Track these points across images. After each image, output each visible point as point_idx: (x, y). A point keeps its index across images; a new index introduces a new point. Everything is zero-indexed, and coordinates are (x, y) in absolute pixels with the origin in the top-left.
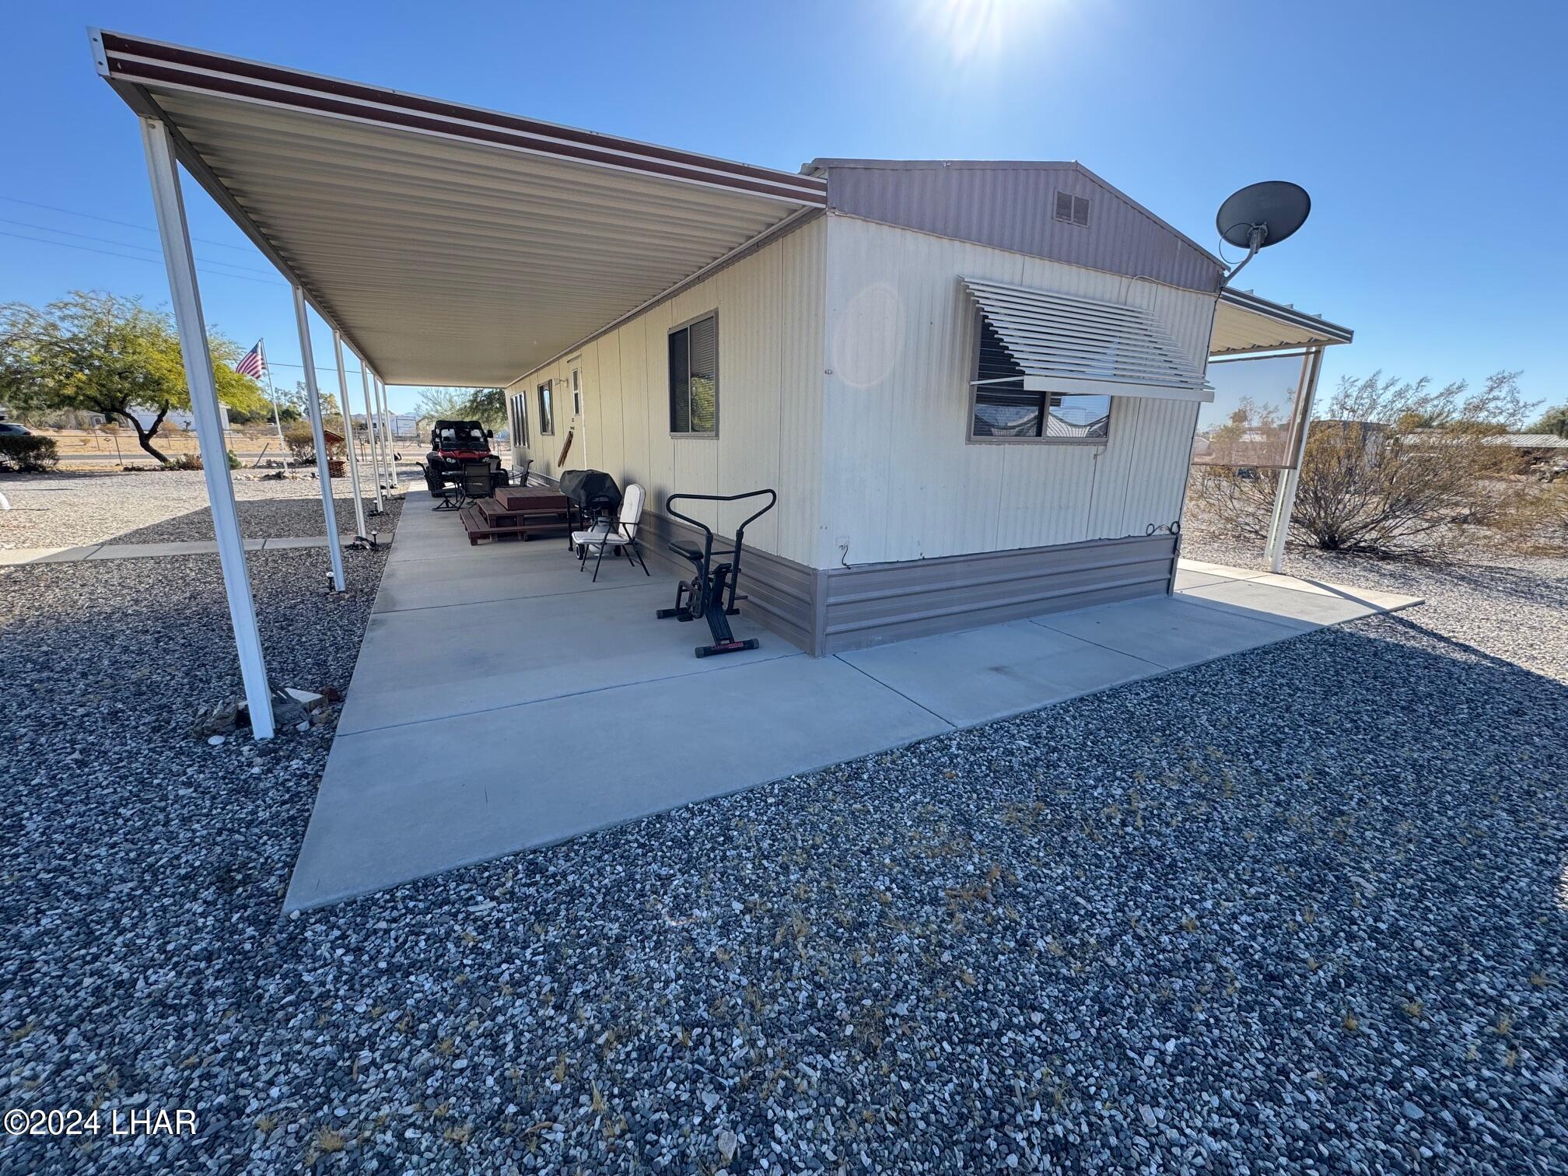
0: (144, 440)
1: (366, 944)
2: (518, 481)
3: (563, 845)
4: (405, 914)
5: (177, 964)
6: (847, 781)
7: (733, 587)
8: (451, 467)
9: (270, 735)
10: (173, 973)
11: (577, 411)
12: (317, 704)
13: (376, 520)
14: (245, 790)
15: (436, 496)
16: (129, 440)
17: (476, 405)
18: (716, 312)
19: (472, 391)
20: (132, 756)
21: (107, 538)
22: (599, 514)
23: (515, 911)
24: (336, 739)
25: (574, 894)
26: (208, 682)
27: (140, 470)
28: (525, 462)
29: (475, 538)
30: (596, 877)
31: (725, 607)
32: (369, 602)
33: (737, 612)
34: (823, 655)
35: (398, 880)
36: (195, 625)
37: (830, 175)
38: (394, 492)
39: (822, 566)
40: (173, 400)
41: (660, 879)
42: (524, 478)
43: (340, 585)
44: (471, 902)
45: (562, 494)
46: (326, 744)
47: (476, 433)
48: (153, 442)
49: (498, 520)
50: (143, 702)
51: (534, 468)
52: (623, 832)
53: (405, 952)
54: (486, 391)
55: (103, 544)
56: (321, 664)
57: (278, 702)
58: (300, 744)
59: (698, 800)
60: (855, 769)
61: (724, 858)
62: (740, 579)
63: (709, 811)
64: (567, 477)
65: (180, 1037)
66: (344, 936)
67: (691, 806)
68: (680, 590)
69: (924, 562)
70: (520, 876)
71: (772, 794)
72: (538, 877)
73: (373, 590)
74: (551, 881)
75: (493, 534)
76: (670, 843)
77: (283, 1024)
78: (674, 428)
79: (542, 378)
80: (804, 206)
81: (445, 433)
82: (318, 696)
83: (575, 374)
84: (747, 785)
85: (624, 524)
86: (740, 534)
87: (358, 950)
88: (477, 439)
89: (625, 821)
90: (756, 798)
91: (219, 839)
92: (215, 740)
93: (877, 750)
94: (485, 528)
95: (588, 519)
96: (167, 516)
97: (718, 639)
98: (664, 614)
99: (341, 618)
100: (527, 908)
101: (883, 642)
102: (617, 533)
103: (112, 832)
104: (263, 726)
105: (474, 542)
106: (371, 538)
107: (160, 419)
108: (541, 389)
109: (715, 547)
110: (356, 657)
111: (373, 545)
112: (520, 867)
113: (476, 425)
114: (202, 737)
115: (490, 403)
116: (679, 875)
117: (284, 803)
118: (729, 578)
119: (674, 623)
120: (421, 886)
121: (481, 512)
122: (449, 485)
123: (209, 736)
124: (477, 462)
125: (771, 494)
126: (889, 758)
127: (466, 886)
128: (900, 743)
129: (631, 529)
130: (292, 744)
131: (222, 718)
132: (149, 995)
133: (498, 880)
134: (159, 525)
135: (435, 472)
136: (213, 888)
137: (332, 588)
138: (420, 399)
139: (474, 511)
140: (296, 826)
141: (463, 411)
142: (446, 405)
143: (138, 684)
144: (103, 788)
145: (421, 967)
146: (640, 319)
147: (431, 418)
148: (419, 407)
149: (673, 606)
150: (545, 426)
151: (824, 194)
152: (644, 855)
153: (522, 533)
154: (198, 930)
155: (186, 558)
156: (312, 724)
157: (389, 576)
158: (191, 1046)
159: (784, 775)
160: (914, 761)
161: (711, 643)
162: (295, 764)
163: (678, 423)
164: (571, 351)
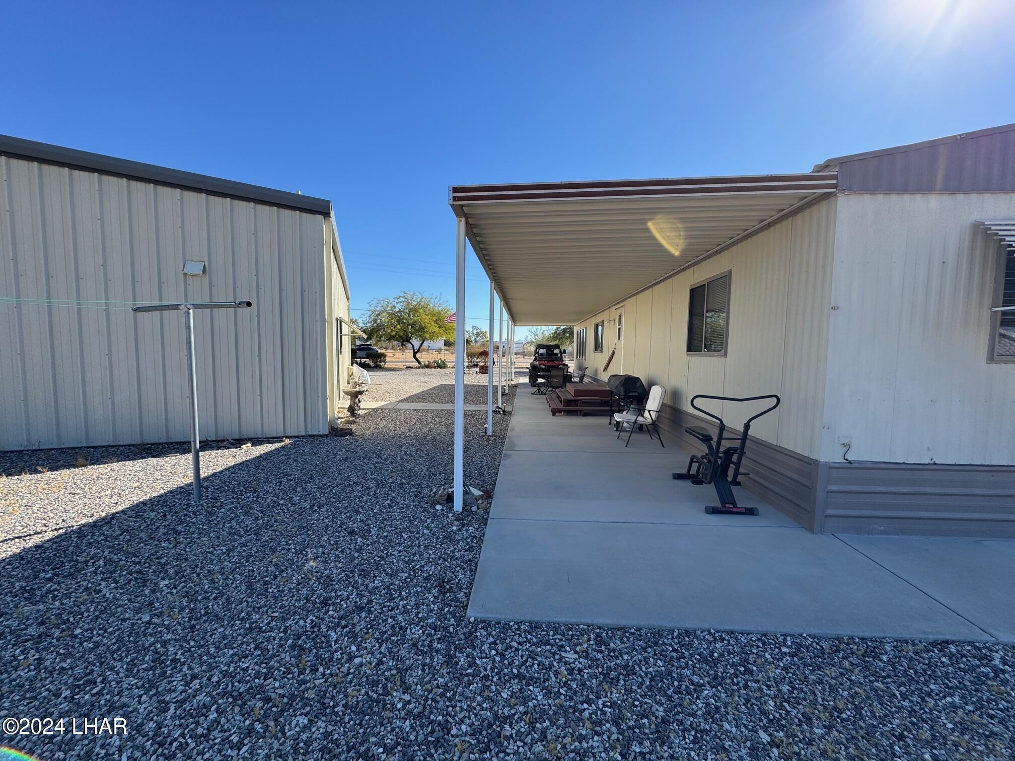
0: (415, 354)
1: (507, 653)
2: (577, 380)
3: (619, 629)
4: (525, 642)
5: (422, 626)
6: (864, 657)
7: (738, 465)
8: (543, 370)
9: (460, 510)
10: (421, 631)
11: (619, 338)
12: (481, 497)
13: (505, 397)
14: (449, 538)
15: (533, 386)
16: (409, 354)
17: (557, 335)
18: (730, 272)
19: (555, 328)
20: (408, 507)
21: (400, 399)
22: (631, 403)
23: (590, 667)
24: (489, 519)
25: (628, 671)
26: (435, 475)
27: (411, 368)
28: (581, 368)
29: (554, 412)
30: (643, 663)
31: (730, 479)
32: (503, 443)
33: (739, 484)
34: (822, 533)
35: (522, 618)
36: (431, 445)
37: (840, 168)
38: (513, 383)
39: (823, 458)
40: (427, 336)
41: (693, 685)
42: (582, 378)
43: (490, 432)
44: (563, 649)
45: (608, 389)
46: (485, 522)
47: (556, 351)
48: (418, 355)
49: (568, 402)
50: (412, 481)
51: (587, 372)
52: (661, 636)
53: (526, 667)
54: (562, 327)
55: (399, 402)
56: (481, 475)
57: (466, 493)
58: (473, 518)
59: (719, 628)
60: (873, 649)
61: (746, 687)
62: (744, 461)
63: (729, 641)
64: (613, 379)
65: (423, 670)
66: (495, 643)
67: (712, 631)
68: (692, 461)
69: (936, 467)
70: (592, 642)
71: (785, 645)
72: (603, 648)
73: (504, 437)
74: (612, 654)
75: (564, 411)
76: (698, 657)
77: (467, 685)
78: (689, 349)
79: (598, 319)
80: (815, 193)
81: (541, 351)
82: (481, 493)
83: (620, 316)
84: (763, 629)
85: (649, 411)
86: (747, 426)
87: (502, 655)
88: (557, 354)
89: (661, 626)
90: (770, 643)
91: (439, 562)
92: (438, 507)
93: (896, 636)
94: (561, 407)
95: (624, 406)
96: (420, 390)
97: (723, 503)
98: (678, 477)
99: (490, 450)
100: (597, 668)
101: (886, 533)
102: (643, 416)
103: (400, 544)
104: (458, 505)
105: (554, 415)
106: (503, 408)
107: (421, 345)
108: (597, 326)
109: (725, 435)
110: (497, 474)
111: (504, 411)
112: (592, 636)
113: (557, 347)
114: (434, 504)
115: (564, 334)
116: (708, 687)
117: (466, 551)
118: (735, 458)
119: (688, 484)
120: (535, 626)
121: (558, 397)
122: (540, 380)
123: (436, 504)
124: (557, 367)
125: (775, 399)
126: (910, 647)
127: (559, 637)
128: (923, 636)
129: (654, 414)
130: (470, 518)
131: (442, 496)
132: (412, 640)
133: (578, 639)
134: (418, 394)
135: (534, 372)
136: (437, 589)
137: (486, 433)
138: (528, 333)
139: (554, 396)
140: (472, 565)
141: (548, 339)
142: (540, 336)
143: (410, 471)
144: (397, 521)
145: (536, 683)
146: (670, 280)
147: (531, 343)
148: (527, 337)
149: (684, 471)
150: (598, 347)
151: (835, 182)
152: (678, 659)
153: (581, 411)
154: (431, 611)
155: (428, 411)
156: (478, 508)
157: (511, 430)
158: (428, 678)
159: (797, 630)
160: (944, 659)
161: (718, 504)
162: (471, 529)
163: (693, 346)
164: (618, 303)
